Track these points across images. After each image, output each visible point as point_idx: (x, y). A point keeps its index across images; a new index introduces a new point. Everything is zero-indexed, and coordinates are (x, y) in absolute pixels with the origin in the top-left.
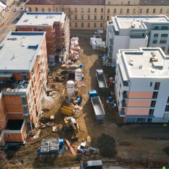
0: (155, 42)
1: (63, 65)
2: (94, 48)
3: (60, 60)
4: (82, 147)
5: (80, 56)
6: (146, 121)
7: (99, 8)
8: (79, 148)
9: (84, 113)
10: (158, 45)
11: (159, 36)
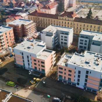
0: (62, 39)
6: (24, 68)
7: (56, 20)
10: (64, 41)
11: (64, 37)
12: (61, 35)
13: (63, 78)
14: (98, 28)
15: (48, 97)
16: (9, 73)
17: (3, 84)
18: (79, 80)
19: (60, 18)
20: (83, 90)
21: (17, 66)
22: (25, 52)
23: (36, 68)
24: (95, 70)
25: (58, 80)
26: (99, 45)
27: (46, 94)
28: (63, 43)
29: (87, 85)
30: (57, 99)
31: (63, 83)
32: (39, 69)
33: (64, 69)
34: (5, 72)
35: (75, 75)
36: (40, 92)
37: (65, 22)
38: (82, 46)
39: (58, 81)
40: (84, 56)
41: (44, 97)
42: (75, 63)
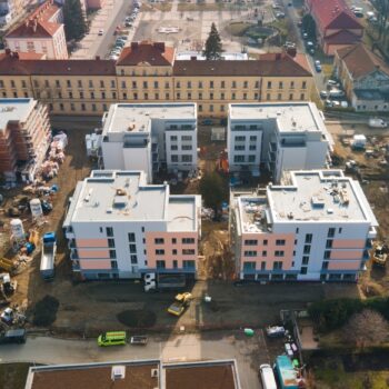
0: (174, 148)
1: (26, 189)
2: (89, 153)
3: (24, 178)
4: (6, 314)
5: (61, 169)
6: (111, 276)
8: (3, 315)
9: (32, 266)
10: (180, 152)
11: (179, 139)
12: (169, 134)
13: (258, 267)
14: (257, 87)
15: (249, 336)
16: (73, 309)
17: (87, 349)
18: (305, 260)
19: (122, 71)
20: (319, 282)
21: (84, 278)
22: (117, 223)
23: (161, 264)
24: (349, 221)
25: (242, 277)
26: (302, 144)
27: (238, 328)
28: (180, 158)
29: (331, 267)
30: (278, 329)
31: (258, 282)
32: (175, 263)
33: (260, 242)
34: (56, 312)
35: (296, 248)
36: (219, 329)
37: (145, 84)
38: (243, 157)
39: (242, 282)
40: (295, 190)
41: (237, 339)
42: (291, 217)
